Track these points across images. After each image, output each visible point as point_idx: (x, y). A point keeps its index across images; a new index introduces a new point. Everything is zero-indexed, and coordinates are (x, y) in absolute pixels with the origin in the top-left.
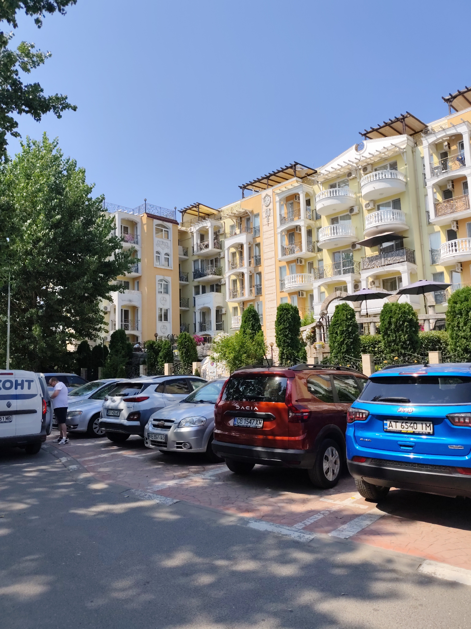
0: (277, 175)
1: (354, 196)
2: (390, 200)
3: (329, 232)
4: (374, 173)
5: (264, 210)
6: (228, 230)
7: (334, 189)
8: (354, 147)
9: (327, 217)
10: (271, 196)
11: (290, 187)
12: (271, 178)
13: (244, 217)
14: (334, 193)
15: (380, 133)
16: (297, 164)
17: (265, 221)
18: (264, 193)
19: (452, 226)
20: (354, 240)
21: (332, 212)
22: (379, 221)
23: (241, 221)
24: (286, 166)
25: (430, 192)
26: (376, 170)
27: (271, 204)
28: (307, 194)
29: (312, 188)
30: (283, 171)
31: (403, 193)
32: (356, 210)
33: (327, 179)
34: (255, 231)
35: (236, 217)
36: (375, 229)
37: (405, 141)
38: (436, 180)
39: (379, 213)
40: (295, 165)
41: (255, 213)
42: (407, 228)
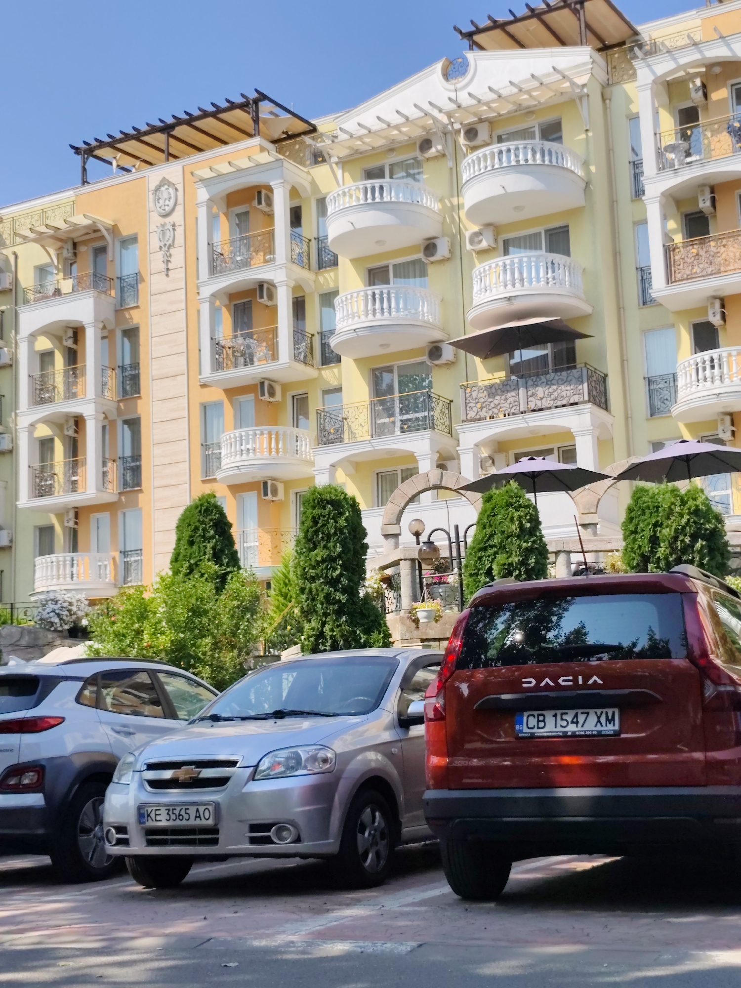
0: (197, 123)
1: (437, 206)
2: (541, 229)
3: (362, 307)
4: (495, 147)
5: (153, 228)
6: (27, 279)
7: (377, 182)
8: (439, 66)
9: (355, 261)
10: (180, 187)
11: (244, 163)
12: (179, 131)
13: (84, 243)
14: (377, 194)
15: (512, 37)
16: (263, 97)
17: (157, 262)
18: (154, 175)
19: (710, 312)
20: (437, 335)
21: (372, 249)
22: (514, 285)
23: (75, 254)
24: (228, 101)
25: (653, 211)
26: (500, 140)
27: (179, 210)
28: (294, 192)
29: (308, 173)
30: (217, 113)
31: (576, 212)
32: (442, 250)
33: (357, 151)
34: (122, 289)
35: (61, 240)
36: (504, 307)
37: (585, 64)
38: (670, 181)
39: (508, 262)
40: (256, 102)
41: (125, 232)
42: (588, 309)
